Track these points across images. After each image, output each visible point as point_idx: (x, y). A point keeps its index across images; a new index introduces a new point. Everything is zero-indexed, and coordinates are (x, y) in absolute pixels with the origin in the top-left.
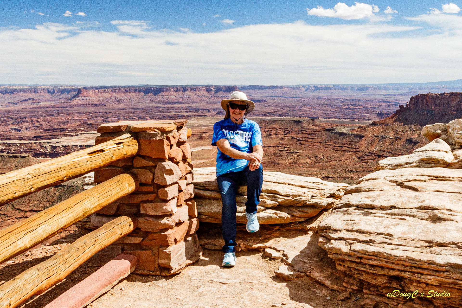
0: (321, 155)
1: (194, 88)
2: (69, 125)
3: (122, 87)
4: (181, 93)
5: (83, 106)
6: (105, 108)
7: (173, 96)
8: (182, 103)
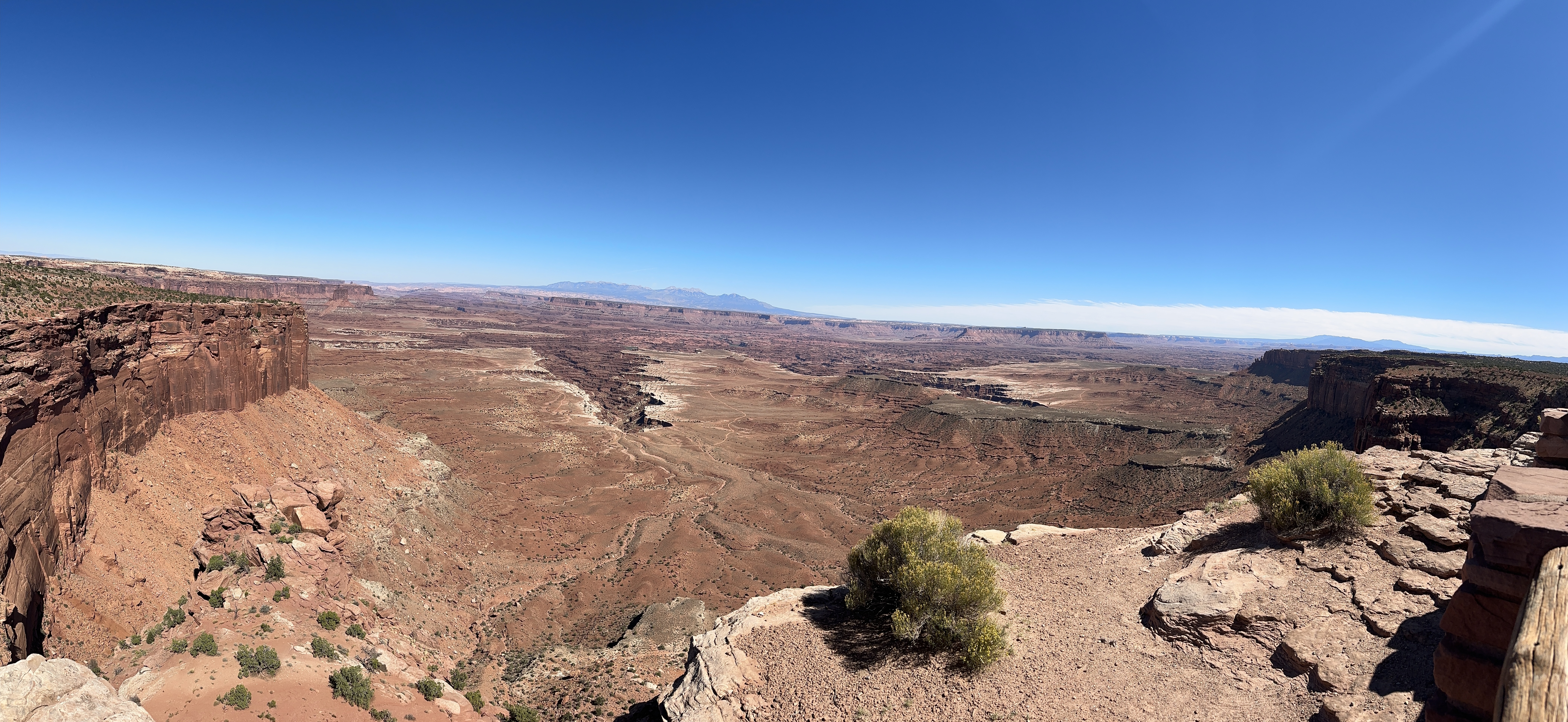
0: (1182, 401)
1: (1066, 332)
2: (954, 360)
3: (1002, 328)
4: (1054, 337)
5: (966, 343)
6: (985, 346)
7: (1047, 339)
8: (1054, 346)
